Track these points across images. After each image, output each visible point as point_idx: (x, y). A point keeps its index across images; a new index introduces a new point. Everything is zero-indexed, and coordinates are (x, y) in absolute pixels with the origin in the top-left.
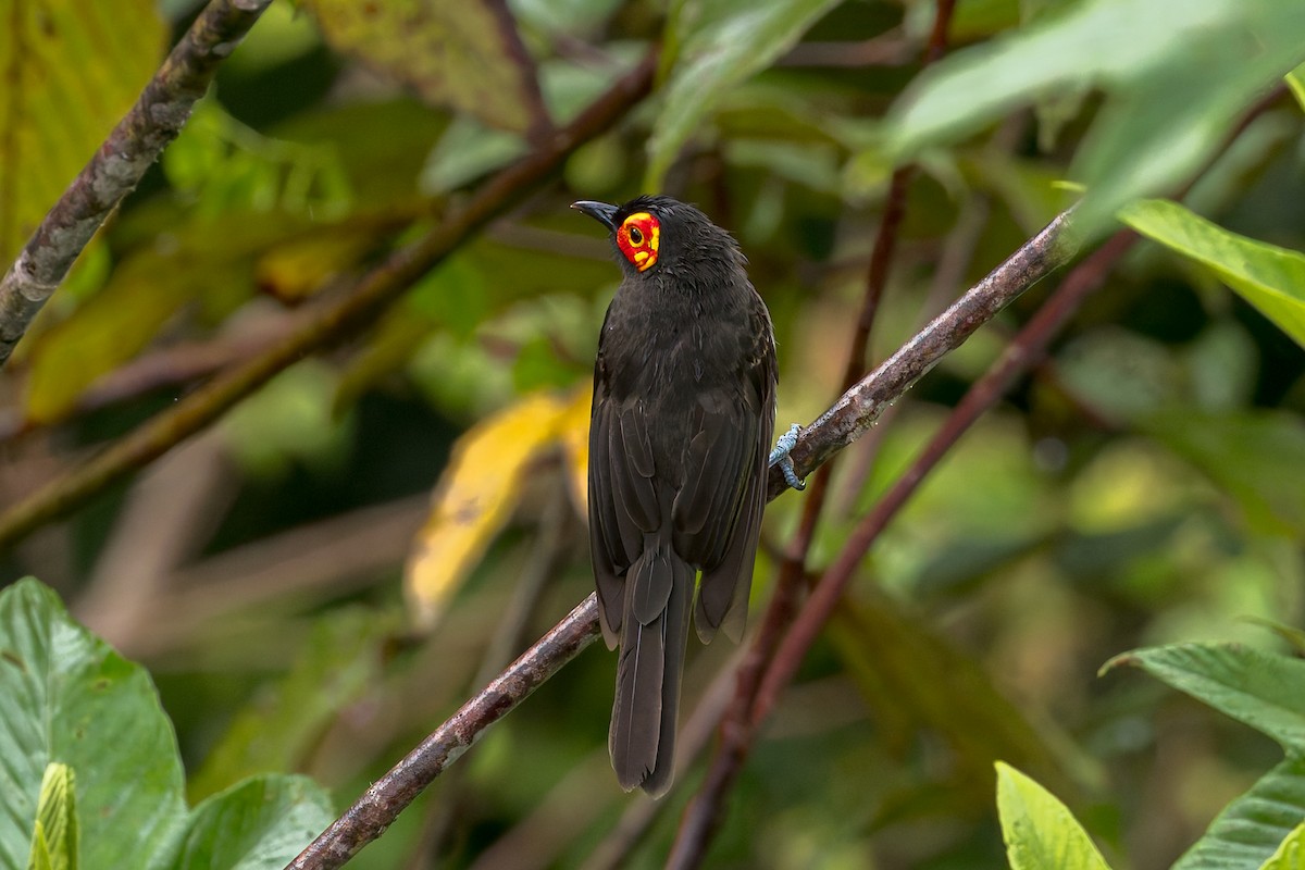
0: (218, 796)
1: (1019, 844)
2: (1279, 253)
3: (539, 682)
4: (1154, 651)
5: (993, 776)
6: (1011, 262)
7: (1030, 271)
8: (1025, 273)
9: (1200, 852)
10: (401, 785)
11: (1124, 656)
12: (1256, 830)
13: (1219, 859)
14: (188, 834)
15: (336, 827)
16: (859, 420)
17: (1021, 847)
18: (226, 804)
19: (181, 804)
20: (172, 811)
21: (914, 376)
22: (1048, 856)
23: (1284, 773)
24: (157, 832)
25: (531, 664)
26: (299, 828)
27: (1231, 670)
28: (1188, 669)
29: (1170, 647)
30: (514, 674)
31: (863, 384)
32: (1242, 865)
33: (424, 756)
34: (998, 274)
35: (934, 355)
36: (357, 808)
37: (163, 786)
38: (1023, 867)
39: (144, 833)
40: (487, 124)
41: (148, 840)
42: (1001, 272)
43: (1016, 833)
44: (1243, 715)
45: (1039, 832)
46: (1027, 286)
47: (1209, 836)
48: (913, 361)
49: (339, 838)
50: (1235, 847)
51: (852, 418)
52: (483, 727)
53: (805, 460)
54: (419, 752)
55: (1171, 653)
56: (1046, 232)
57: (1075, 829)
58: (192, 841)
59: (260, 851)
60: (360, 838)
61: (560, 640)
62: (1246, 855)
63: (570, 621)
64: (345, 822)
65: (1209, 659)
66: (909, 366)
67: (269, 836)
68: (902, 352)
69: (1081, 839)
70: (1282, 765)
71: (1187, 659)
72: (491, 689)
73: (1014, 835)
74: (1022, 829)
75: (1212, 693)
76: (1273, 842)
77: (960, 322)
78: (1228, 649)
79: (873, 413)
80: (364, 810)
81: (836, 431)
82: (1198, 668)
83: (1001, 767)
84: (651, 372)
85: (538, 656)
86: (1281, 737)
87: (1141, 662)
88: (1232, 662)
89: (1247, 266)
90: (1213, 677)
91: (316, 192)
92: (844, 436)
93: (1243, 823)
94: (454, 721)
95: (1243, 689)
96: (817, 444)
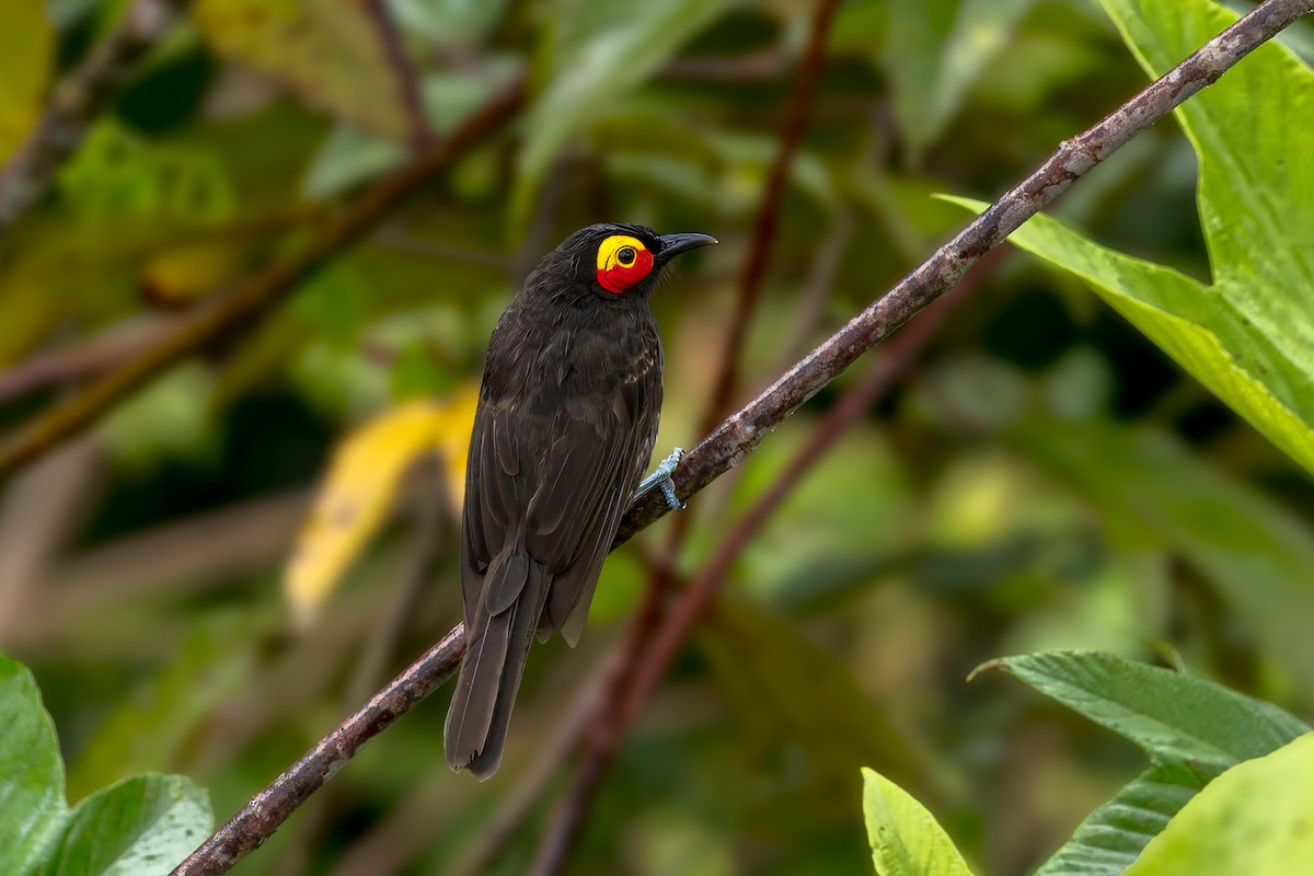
0: (98, 793)
1: (884, 848)
2: (1153, 267)
3: (420, 698)
4: (1022, 658)
5: (859, 782)
6: (893, 292)
7: (911, 301)
8: (906, 303)
9: (1064, 857)
10: (283, 797)
11: (994, 662)
12: (1119, 835)
13: (1082, 864)
14: (67, 831)
15: (218, 837)
16: (741, 446)
17: (886, 851)
18: (105, 801)
19: (62, 802)
20: (52, 808)
21: (795, 404)
22: (912, 861)
23: (1149, 779)
24: (38, 828)
25: (412, 679)
26: (177, 826)
27: (1098, 678)
28: (1055, 676)
29: (1037, 654)
30: (396, 689)
31: (745, 410)
32: (1105, 870)
33: (306, 768)
34: (880, 304)
35: (815, 383)
36: (239, 819)
37: (45, 782)
38: (887, 871)
39: (25, 829)
40: (367, 131)
41: (29, 835)
42: (883, 302)
43: (881, 836)
44: (1109, 722)
45: (903, 837)
46: (908, 316)
47: (1073, 840)
48: (794, 388)
49: (220, 848)
50: (1099, 852)
51: (734, 444)
52: (364, 742)
53: (687, 483)
54: (301, 765)
55: (1039, 660)
56: (928, 263)
57: (940, 834)
58: (72, 837)
59: (139, 848)
60: (241, 848)
61: (442, 656)
62: (1108, 860)
63: (452, 638)
64: (227, 833)
65: (1076, 666)
66: (790, 393)
67: (148, 833)
68: (785, 378)
69: (945, 844)
70: (1147, 773)
71: (1055, 666)
72: (373, 704)
73: (879, 841)
74: (886, 834)
75: (1079, 699)
76: (1136, 848)
77: (842, 351)
78: (1095, 656)
79: (754, 438)
80: (245, 821)
81: (718, 456)
82: (1065, 674)
83: (868, 774)
84: (523, 372)
85: (420, 672)
86: (1145, 744)
87: (1009, 668)
88: (1099, 670)
89: (1121, 281)
90: (1080, 685)
91: (200, 196)
92: (725, 461)
93: (1108, 829)
94: (335, 735)
95: (1110, 698)
96: (699, 469)
